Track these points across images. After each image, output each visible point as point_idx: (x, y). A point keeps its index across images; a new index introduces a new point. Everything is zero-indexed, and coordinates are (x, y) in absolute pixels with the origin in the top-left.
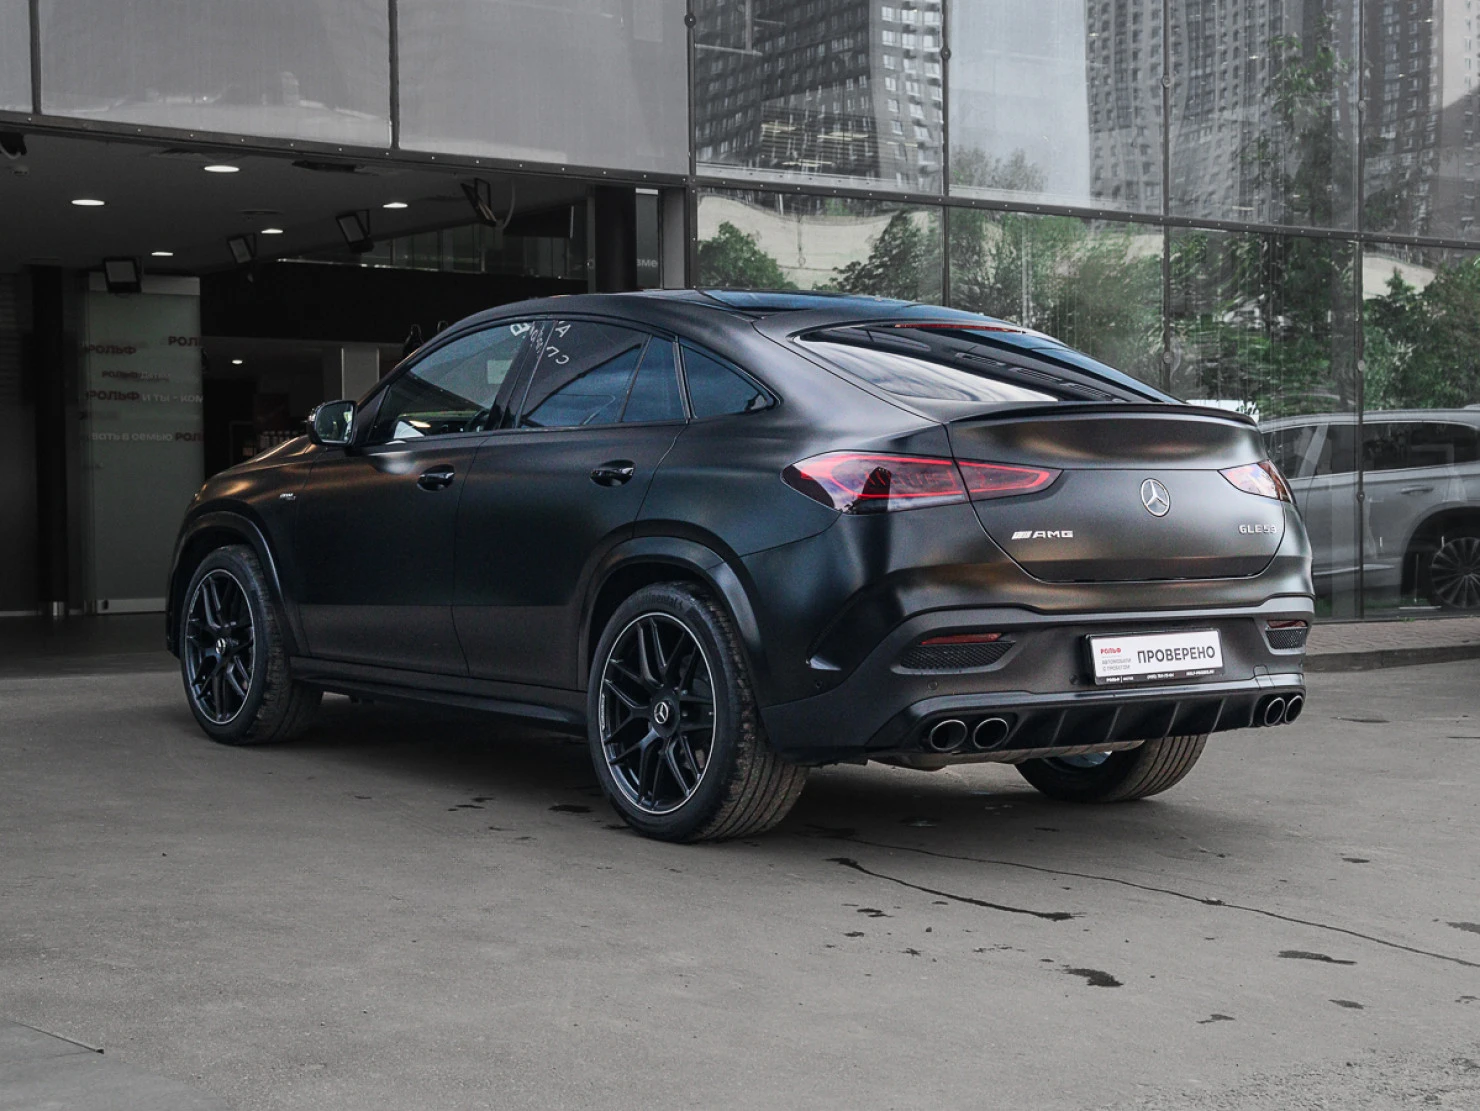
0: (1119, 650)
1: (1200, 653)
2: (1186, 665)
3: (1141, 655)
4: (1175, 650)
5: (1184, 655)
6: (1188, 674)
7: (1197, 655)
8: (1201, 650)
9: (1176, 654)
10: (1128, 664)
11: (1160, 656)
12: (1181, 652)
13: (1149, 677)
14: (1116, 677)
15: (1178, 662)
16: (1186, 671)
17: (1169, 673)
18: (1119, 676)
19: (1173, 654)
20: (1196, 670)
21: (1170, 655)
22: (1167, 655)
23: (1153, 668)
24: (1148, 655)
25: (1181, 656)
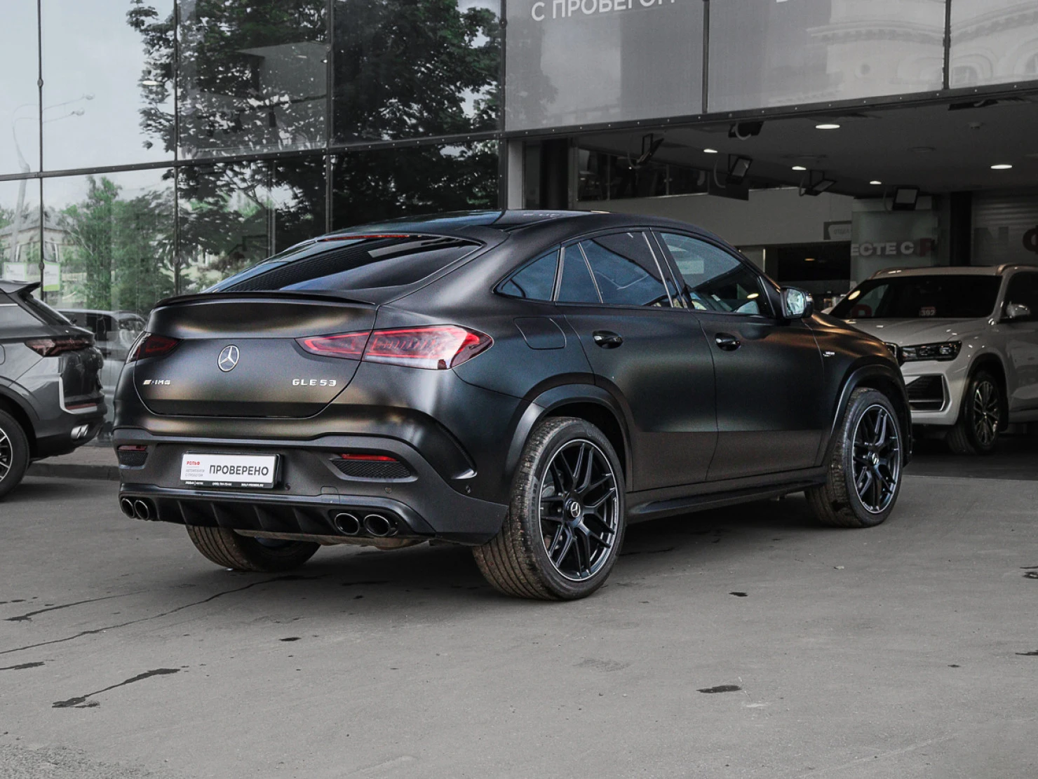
0: (199, 463)
1: (256, 471)
2: (243, 478)
3: (213, 468)
4: (238, 467)
5: (243, 471)
6: (243, 485)
7: (253, 472)
8: (258, 469)
9: (237, 470)
10: (201, 473)
11: (225, 470)
12: (241, 469)
13: (214, 484)
14: (192, 481)
15: (238, 475)
16: (241, 483)
17: (228, 482)
18: (194, 481)
19: (235, 470)
20: (249, 483)
21: (232, 470)
22: (231, 470)
23: (219, 478)
24: (216, 469)
25: (241, 472)
